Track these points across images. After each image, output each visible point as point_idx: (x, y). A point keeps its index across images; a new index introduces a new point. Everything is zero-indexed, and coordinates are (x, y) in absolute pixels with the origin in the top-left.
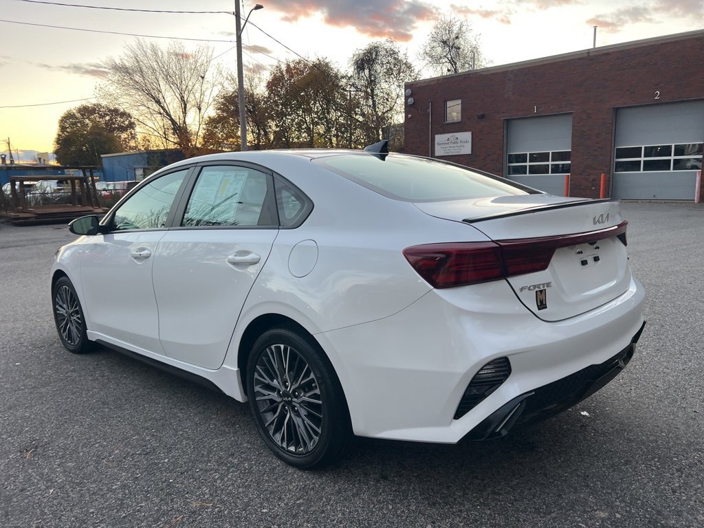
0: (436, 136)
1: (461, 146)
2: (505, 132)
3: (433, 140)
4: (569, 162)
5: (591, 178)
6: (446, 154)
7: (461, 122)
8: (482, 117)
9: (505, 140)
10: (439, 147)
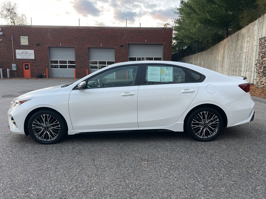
0: (16, 50)
1: (29, 56)
2: (49, 52)
3: (15, 52)
4: (75, 65)
5: (83, 70)
6: (22, 58)
7: (28, 46)
8: (38, 45)
9: (49, 55)
10: (18, 55)
